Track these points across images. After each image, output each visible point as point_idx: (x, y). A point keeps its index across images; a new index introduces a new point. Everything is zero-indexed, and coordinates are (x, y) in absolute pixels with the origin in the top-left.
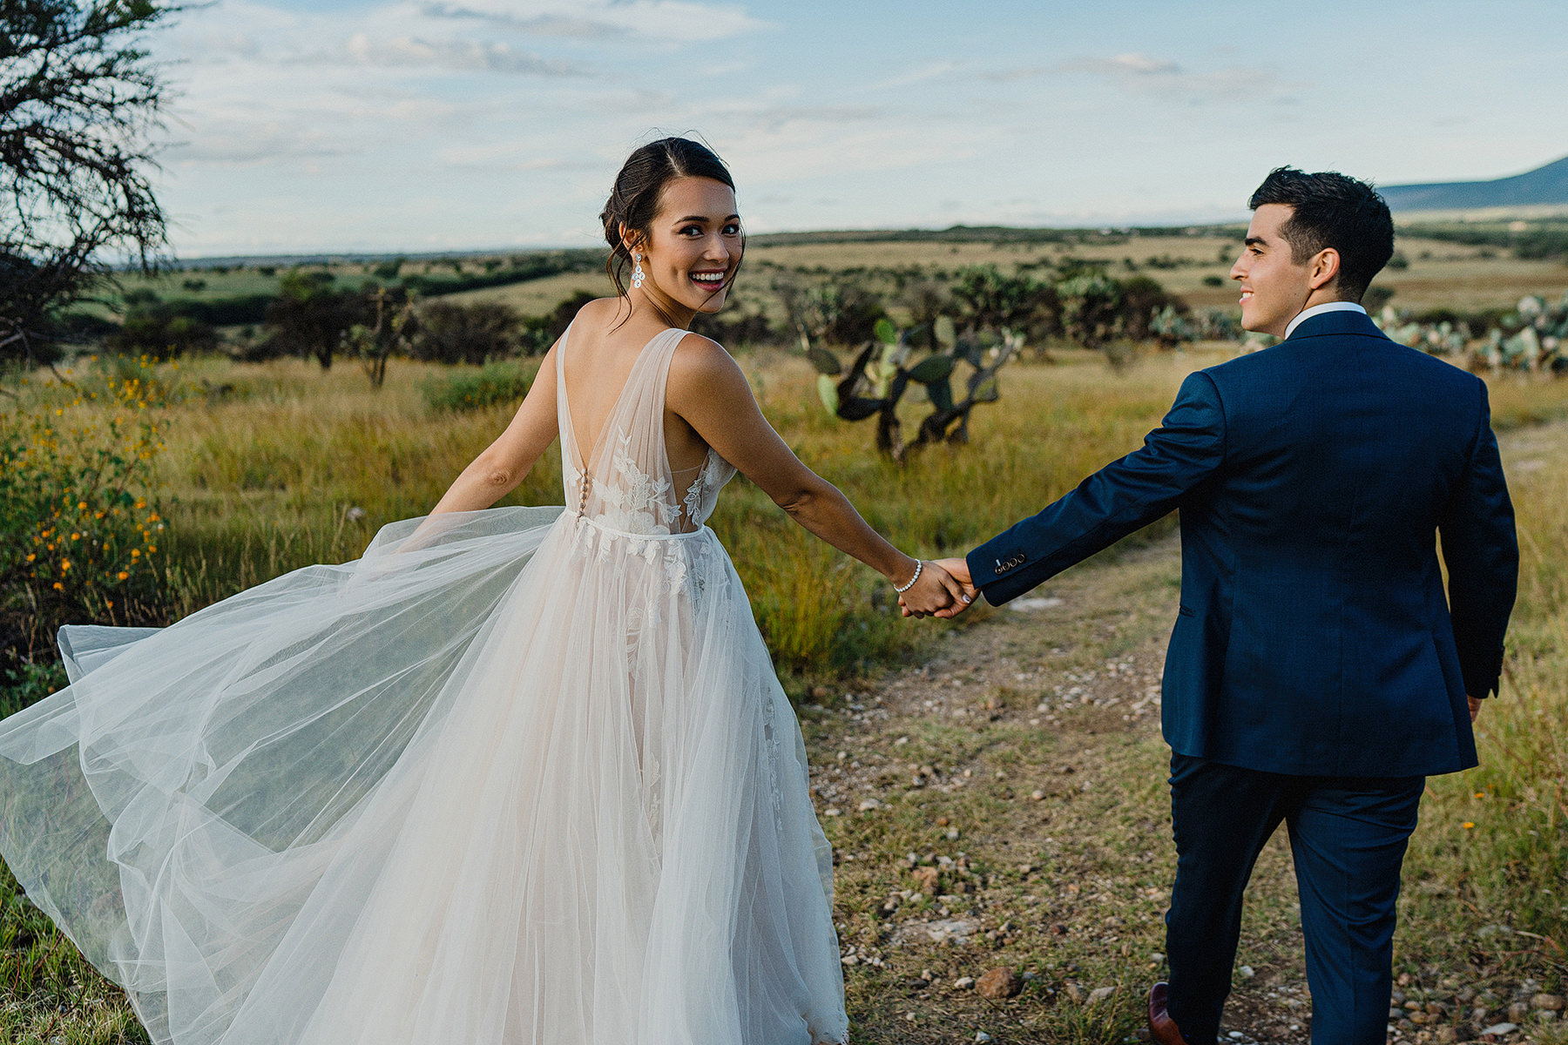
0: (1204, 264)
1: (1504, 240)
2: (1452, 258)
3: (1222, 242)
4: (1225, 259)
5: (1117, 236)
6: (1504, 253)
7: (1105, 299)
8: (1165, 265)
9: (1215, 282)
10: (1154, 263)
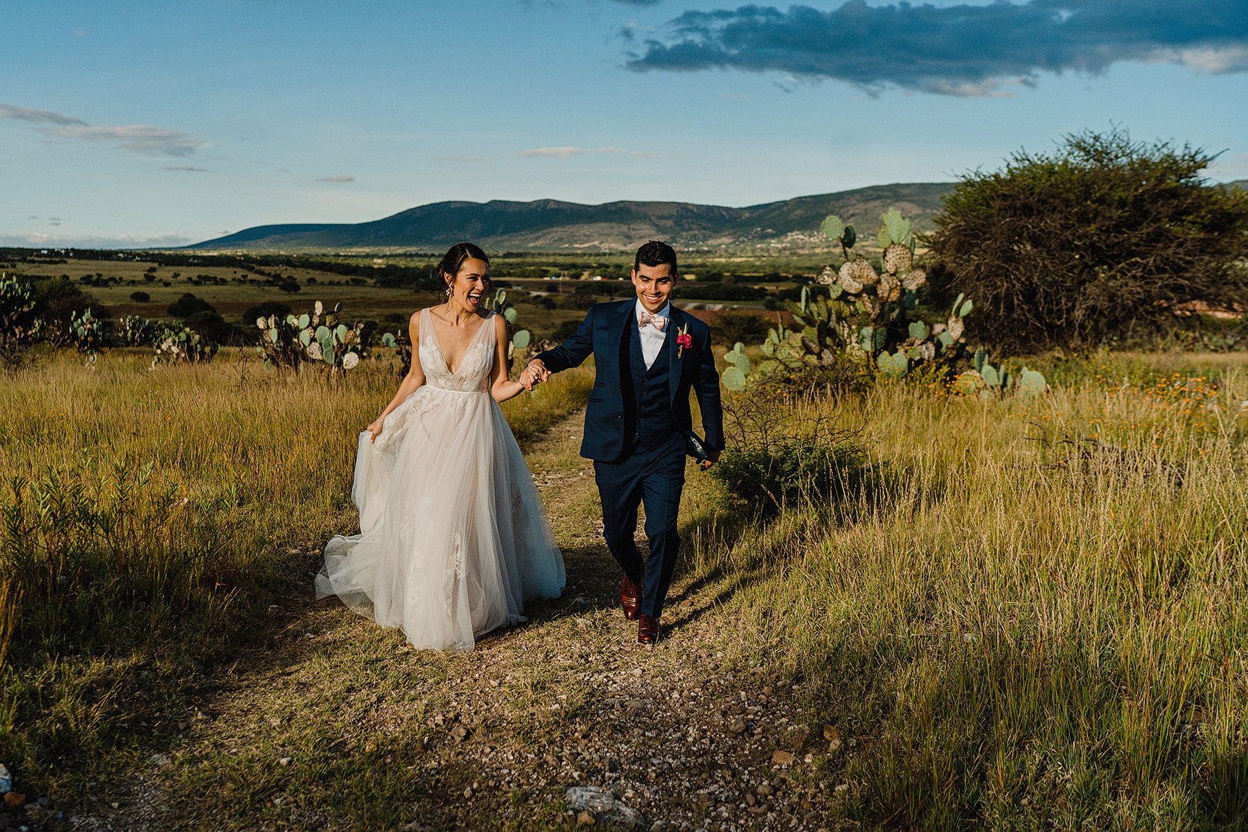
0: (133, 283)
1: (370, 271)
2: (331, 283)
3: (148, 265)
4: (149, 279)
5: (54, 256)
6: (370, 281)
7: (21, 301)
8: (100, 282)
9: (142, 297)
10: (87, 280)
